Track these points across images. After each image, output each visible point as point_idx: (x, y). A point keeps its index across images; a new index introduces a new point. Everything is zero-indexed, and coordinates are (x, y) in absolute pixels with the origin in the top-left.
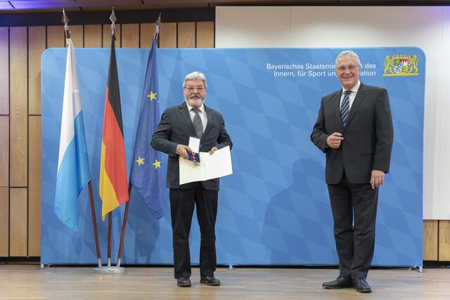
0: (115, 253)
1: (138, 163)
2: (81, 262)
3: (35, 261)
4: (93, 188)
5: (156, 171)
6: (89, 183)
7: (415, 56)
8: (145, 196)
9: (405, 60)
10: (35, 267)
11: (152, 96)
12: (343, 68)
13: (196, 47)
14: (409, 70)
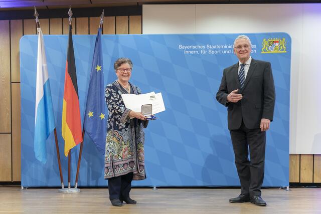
0: (73, 179)
1: (89, 115)
2: (49, 185)
3: (17, 184)
4: (57, 133)
5: (102, 121)
6: (55, 130)
7: (284, 39)
8: (94, 139)
9: (277, 42)
10: (17, 189)
11: (99, 68)
12: (240, 47)
13: (129, 34)
14: (280, 49)
